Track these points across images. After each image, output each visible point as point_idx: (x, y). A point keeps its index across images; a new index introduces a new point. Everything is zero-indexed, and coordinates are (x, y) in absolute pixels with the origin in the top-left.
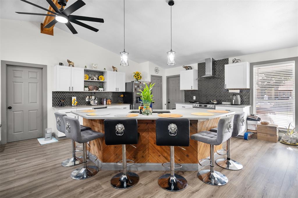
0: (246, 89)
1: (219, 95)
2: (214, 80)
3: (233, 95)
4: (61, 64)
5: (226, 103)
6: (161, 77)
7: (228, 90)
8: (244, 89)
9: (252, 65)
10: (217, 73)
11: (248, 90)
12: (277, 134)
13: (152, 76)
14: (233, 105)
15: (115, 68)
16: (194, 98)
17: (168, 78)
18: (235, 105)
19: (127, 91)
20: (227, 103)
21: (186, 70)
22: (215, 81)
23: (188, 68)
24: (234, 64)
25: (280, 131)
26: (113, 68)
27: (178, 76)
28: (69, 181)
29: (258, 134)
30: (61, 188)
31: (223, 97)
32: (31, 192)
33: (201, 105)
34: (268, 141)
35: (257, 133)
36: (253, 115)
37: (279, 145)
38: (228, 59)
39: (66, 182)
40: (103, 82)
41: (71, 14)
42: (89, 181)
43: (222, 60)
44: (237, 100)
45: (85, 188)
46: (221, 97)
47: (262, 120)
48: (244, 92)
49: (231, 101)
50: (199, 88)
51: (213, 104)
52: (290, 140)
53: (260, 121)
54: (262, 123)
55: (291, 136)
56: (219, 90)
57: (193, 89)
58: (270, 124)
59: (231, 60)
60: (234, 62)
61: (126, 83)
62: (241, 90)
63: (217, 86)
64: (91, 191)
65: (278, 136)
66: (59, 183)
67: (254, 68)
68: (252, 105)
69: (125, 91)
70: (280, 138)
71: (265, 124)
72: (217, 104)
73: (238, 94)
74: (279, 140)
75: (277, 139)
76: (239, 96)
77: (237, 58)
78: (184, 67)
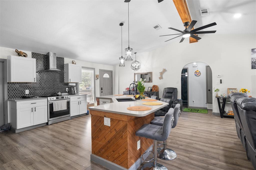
1: (57, 88)
2: (52, 73)
22: (53, 75)
28: (180, 156)
30: (188, 155)
31: (60, 89)
32: (208, 166)
33: (58, 97)
39: (182, 156)
42: (171, 148)
43: (59, 57)
45: (177, 146)
46: (59, 89)
56: (57, 83)
63: (55, 80)
64: (177, 143)
66: (187, 159)
78: (17, 51)
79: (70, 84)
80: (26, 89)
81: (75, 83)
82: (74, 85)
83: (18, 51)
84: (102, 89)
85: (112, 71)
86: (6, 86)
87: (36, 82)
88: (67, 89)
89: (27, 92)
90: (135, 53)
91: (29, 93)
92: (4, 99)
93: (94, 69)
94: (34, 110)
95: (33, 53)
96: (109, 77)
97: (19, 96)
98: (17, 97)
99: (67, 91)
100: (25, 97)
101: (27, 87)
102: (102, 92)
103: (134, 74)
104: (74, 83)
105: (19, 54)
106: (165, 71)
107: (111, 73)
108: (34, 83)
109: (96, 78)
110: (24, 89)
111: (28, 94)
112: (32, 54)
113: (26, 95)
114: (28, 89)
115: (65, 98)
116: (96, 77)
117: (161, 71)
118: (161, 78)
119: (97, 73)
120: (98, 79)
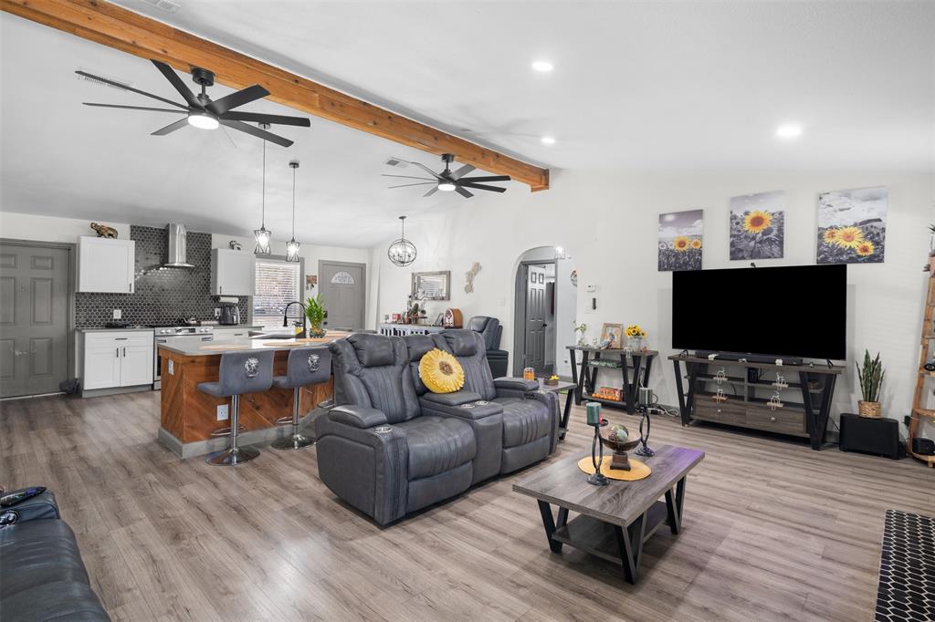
60: (232, 246)
78: (94, 226)
79: (222, 300)
80: (116, 308)
81: (238, 297)
82: (236, 300)
83: (96, 225)
86: (73, 300)
87: (133, 292)
88: (217, 310)
89: (117, 314)
90: (402, 218)
91: (122, 317)
92: (68, 327)
93: (300, 261)
94: (121, 353)
95: (135, 227)
96: (353, 282)
97: (99, 323)
98: (95, 323)
99: (216, 315)
100: (112, 326)
101: (118, 304)
103: (413, 274)
104: (235, 296)
105: (100, 232)
106: (477, 267)
107: (360, 271)
108: (129, 295)
109: (305, 285)
110: (111, 307)
111: (120, 320)
112: (132, 230)
113: (116, 320)
114: (120, 308)
115: (197, 332)
116: (309, 281)
117: (469, 269)
118: (469, 289)
119: (312, 270)
120: (313, 286)
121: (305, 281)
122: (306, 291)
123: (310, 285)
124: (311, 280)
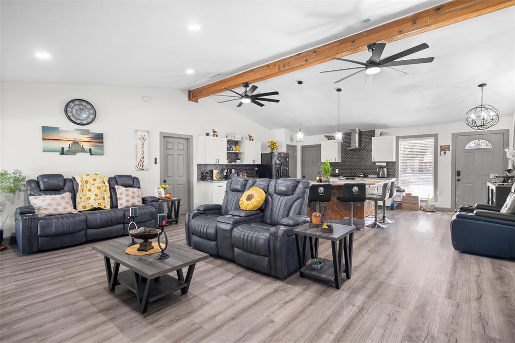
0: (392, 162)
1: (365, 168)
2: (360, 152)
3: (380, 168)
4: (207, 134)
5: (372, 176)
6: (295, 147)
7: (375, 163)
8: (390, 162)
9: (398, 138)
10: (363, 145)
11: (394, 163)
12: (419, 203)
13: (288, 146)
14: (380, 177)
15: (251, 137)
16: (337, 171)
17: (303, 148)
18: (382, 177)
19: (263, 163)
20: (374, 176)
21: (329, 140)
23: (330, 138)
24: (382, 137)
25: (421, 201)
26: (250, 136)
27: (320, 146)
29: (403, 205)
31: (369, 170)
33: (348, 178)
34: (411, 209)
35: (401, 204)
36: (399, 187)
37: (420, 212)
38: (374, 131)
40: (238, 153)
41: (253, 94)
43: (368, 131)
44: (383, 173)
46: (367, 170)
47: (407, 192)
48: (390, 165)
49: (378, 174)
50: (342, 160)
51: (359, 177)
52: (429, 208)
53: (405, 193)
54: (406, 194)
55: (430, 204)
56: (365, 163)
57: (337, 161)
58: (413, 195)
59: (377, 132)
60: (381, 135)
61: (261, 154)
62: (388, 163)
63: (362, 159)
65: (419, 205)
67: (400, 142)
68: (398, 177)
69: (260, 163)
70: (421, 207)
71: (409, 194)
72: (363, 177)
73: (385, 167)
74: (420, 209)
75: (419, 208)
76: (385, 169)
77: (384, 131)
78: (326, 136)
79: (377, 164)
81: (386, 162)
82: (385, 164)
84: (458, 174)
85: (509, 130)
90: (481, 86)
93: (436, 136)
96: (491, 147)
101: (337, 167)
102: (459, 180)
104: (384, 162)
105: (328, 138)
107: (502, 136)
109: (439, 153)
111: (338, 173)
116: (442, 150)
119: (446, 141)
120: (445, 153)
121: (439, 150)
122: (439, 157)
123: (443, 152)
124: (445, 149)
